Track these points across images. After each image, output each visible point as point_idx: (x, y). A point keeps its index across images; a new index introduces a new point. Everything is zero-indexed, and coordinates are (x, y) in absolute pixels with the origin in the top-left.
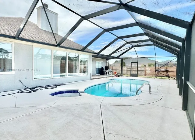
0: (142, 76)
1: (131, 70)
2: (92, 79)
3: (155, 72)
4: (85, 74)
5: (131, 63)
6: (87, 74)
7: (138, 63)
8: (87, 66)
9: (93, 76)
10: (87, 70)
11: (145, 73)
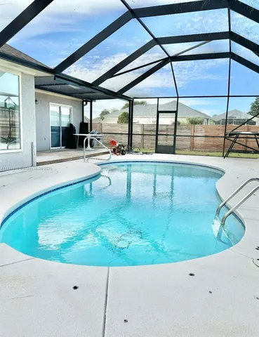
0: (183, 152)
1: (157, 135)
2: (38, 164)
3: (223, 139)
4: (11, 146)
5: (158, 112)
6: (18, 146)
7: (176, 112)
8: (17, 120)
9: (40, 152)
10: (17, 133)
11: (192, 144)
